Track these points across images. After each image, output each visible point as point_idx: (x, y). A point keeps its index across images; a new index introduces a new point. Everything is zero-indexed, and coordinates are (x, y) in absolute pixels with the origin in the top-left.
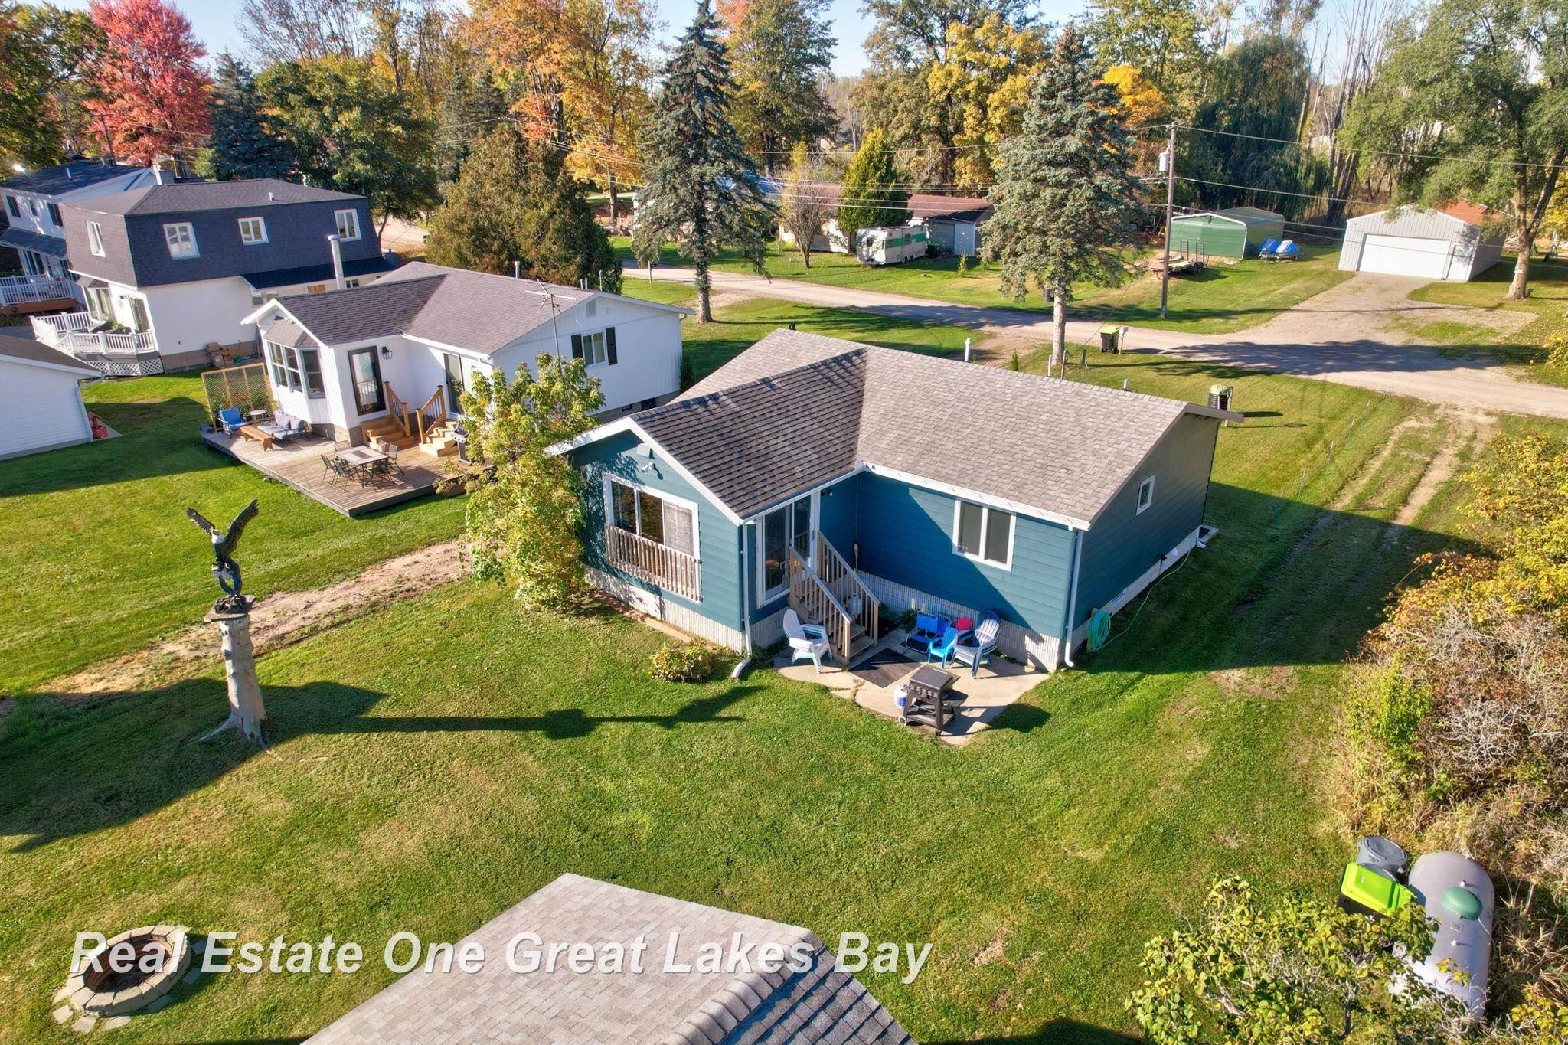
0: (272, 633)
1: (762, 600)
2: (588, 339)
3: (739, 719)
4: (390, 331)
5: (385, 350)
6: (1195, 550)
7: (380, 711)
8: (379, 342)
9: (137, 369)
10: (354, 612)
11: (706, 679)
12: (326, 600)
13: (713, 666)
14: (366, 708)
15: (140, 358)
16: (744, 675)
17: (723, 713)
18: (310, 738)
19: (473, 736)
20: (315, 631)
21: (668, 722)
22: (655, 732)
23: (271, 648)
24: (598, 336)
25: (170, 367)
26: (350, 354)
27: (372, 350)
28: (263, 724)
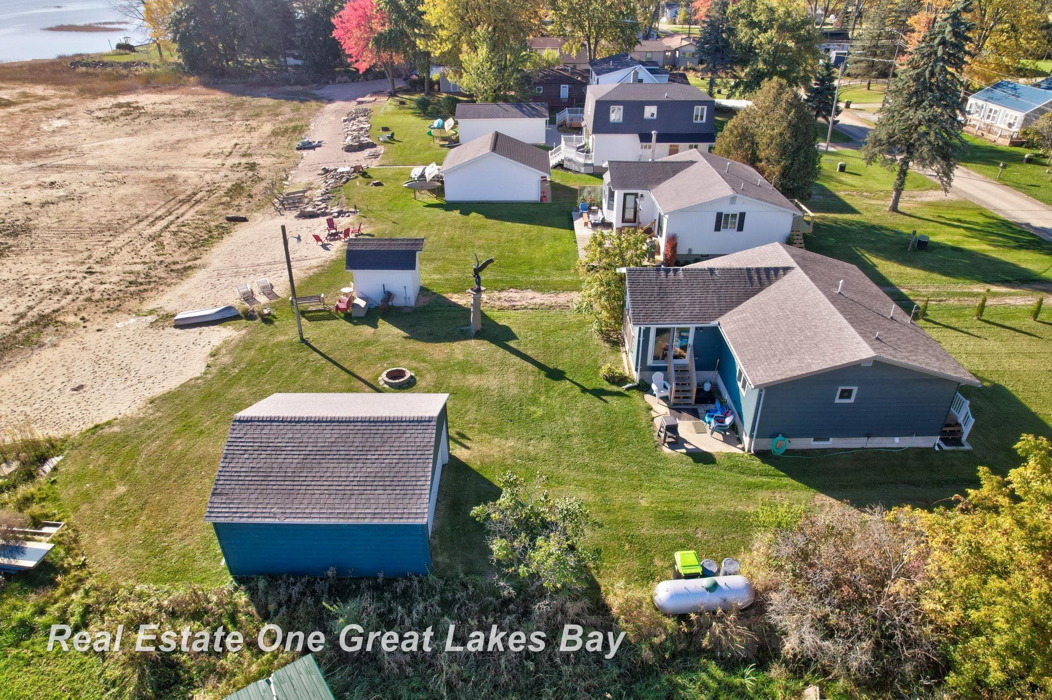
0: (513, 303)
1: (650, 362)
2: (727, 216)
3: (606, 402)
4: (646, 188)
5: (642, 196)
6: (930, 450)
7: (512, 344)
8: (640, 192)
9: (583, 170)
10: (543, 307)
11: (613, 383)
12: (539, 298)
13: (621, 380)
14: (509, 340)
15: (586, 165)
16: (628, 389)
17: (604, 397)
18: (486, 342)
19: (526, 363)
20: (525, 308)
21: (584, 390)
22: (577, 390)
23: (508, 308)
24: (734, 216)
25: (596, 171)
26: (625, 195)
27: (636, 195)
28: (478, 331)
